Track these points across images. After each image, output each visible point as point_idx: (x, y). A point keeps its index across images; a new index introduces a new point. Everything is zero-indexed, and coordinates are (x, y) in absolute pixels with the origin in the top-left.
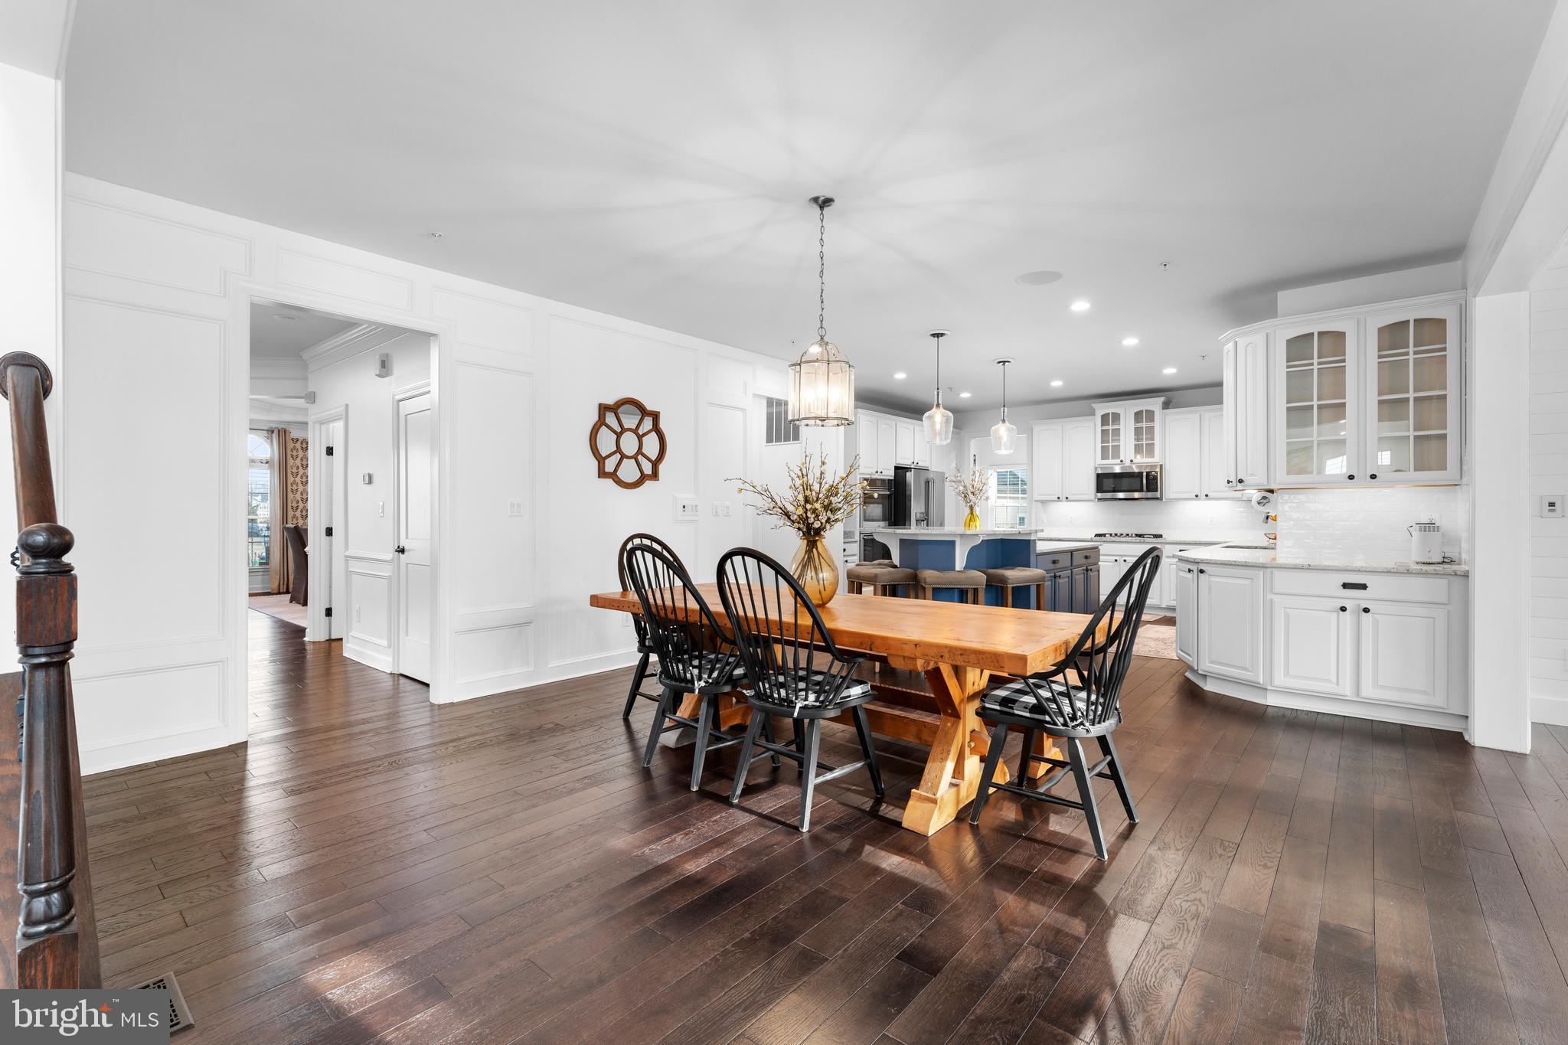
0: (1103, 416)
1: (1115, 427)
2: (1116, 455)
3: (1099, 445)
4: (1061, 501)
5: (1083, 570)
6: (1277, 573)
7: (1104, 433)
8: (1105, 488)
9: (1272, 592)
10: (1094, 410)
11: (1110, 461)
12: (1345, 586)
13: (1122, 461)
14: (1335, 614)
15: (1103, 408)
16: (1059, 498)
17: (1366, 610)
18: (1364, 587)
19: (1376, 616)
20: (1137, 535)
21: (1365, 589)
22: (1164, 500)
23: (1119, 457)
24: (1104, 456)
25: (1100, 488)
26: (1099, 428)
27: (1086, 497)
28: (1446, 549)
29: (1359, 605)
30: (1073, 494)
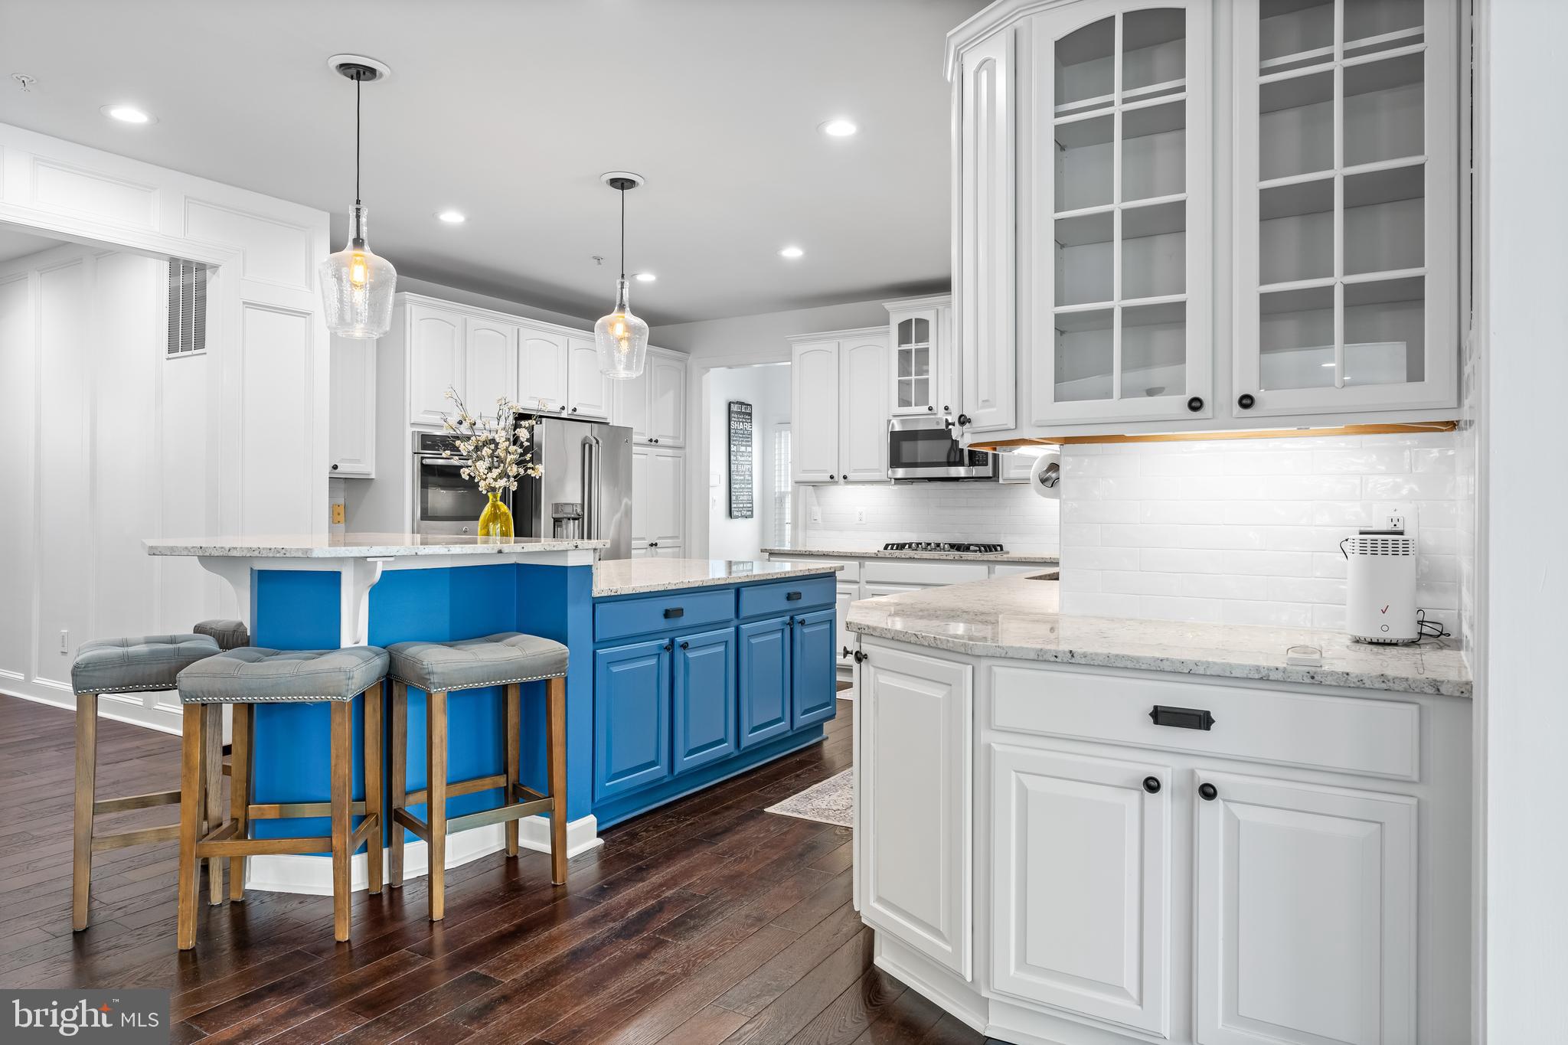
0: (900, 325)
1: (921, 345)
2: (923, 399)
3: (895, 378)
4: (836, 483)
5: (784, 623)
6: (1004, 674)
7: (904, 356)
8: (905, 460)
9: (989, 726)
10: (888, 313)
11: (913, 410)
12: (1162, 716)
13: (930, 409)
14: (1135, 796)
15: (902, 310)
16: (832, 477)
17: (1208, 792)
18: (1201, 720)
19: (1233, 807)
20: (952, 546)
21: (1208, 728)
22: (1001, 481)
23: (928, 404)
24: (904, 402)
25: (895, 461)
26: (895, 348)
27: (876, 476)
28: (1426, 600)
29: (1192, 773)
30: (855, 471)
